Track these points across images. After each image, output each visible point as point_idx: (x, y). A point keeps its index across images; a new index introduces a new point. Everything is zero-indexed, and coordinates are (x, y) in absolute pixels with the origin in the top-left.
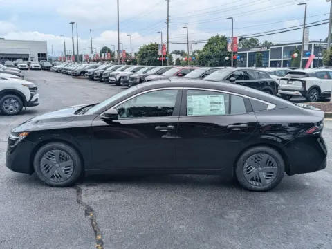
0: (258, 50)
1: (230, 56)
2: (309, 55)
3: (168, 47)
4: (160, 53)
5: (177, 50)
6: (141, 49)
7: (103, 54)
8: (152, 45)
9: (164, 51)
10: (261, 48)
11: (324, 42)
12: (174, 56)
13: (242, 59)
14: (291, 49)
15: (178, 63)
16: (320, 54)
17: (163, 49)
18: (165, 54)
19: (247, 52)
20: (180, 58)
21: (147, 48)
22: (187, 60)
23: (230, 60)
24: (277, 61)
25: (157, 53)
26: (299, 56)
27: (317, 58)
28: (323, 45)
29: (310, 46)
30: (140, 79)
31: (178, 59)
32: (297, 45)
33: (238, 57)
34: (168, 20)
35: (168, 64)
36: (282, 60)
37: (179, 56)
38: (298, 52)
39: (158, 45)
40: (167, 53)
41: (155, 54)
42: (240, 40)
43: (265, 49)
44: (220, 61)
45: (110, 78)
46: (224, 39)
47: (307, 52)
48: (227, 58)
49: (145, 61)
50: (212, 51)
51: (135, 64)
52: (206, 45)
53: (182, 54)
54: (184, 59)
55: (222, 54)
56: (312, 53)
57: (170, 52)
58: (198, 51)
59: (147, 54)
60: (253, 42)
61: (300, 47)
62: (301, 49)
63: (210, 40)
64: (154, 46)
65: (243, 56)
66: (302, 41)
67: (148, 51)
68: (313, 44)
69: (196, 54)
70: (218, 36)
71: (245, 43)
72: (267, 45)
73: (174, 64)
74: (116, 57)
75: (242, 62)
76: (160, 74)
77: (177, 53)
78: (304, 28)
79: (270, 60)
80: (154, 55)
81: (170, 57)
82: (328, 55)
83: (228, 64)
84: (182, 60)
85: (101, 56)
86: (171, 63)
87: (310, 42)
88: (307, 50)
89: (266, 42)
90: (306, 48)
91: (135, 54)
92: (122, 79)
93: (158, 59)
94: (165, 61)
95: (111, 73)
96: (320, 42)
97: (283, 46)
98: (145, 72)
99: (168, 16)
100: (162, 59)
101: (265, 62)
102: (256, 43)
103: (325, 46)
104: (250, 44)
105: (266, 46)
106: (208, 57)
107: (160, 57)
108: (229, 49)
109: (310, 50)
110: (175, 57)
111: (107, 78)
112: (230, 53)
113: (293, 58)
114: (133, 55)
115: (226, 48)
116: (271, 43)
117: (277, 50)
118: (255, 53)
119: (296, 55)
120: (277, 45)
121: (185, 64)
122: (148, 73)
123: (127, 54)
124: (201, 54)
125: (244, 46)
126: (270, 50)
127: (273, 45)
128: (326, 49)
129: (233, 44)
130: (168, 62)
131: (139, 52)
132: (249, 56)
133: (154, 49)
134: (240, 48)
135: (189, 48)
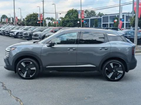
0: (96, 17)
1: (80, 21)
2: (123, 21)
3: (43, 16)
4: (39, 19)
6: (27, 16)
7: (3, 19)
8: (34, 14)
9: (42, 18)
10: (97, 16)
11: (131, 13)
13: (86, 23)
14: (113, 17)
15: (50, 25)
16: (129, 20)
17: (40, 16)
18: (42, 20)
19: (90, 19)
20: (51, 22)
21: (31, 16)
22: (55, 23)
23: (80, 23)
24: (106, 24)
25: (37, 18)
26: (118, 21)
27: (127, 22)
28: (130, 15)
29: (123, 16)
30: (30, 34)
31: (50, 22)
32: (117, 15)
33: (85, 21)
35: (44, 25)
36: (109, 23)
37: (50, 21)
39: (37, 14)
40: (43, 18)
42: (85, 12)
43: (99, 17)
44: (74, 24)
45: (10, 34)
46: (76, 11)
48: (78, 22)
49: (30, 23)
50: (70, 18)
51: (24, 25)
52: (66, 15)
53: (52, 19)
54: (53, 22)
55: (75, 20)
56: (125, 20)
57: (45, 18)
58: (62, 18)
59: (31, 19)
60: (92, 13)
61: (118, 16)
63: (68, 12)
67: (32, 17)
68: (125, 14)
69: (60, 19)
70: (73, 10)
71: (88, 13)
72: (100, 15)
73: (47, 25)
74: (11, 21)
75: (86, 24)
76: (41, 31)
77: (49, 19)
78: (120, 6)
79: (102, 23)
80: (35, 20)
81: (45, 21)
83: (79, 25)
84: (52, 23)
86: (46, 25)
87: (123, 13)
89: (100, 13)
90: (121, 17)
91: (24, 19)
92: (19, 34)
93: (38, 22)
94: (42, 24)
95: (11, 31)
96: (129, 13)
97: (109, 16)
101: (100, 24)
102: (94, 13)
103: (131, 16)
106: (68, 21)
107: (39, 21)
108: (80, 18)
109: (123, 18)
110: (47, 22)
111: (9, 34)
113: (115, 22)
114: (22, 20)
115: (78, 16)
116: (102, 14)
117: (106, 18)
118: (94, 19)
119: (116, 20)
120: (106, 15)
121: (55, 26)
123: (18, 20)
124: (63, 20)
125: (87, 15)
126: (102, 18)
127: (103, 15)
128: (131, 17)
129: (81, 14)
130: (44, 24)
131: (26, 18)
133: (35, 16)
134: (85, 16)
135: (56, 16)
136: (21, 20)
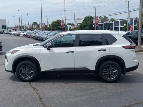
0: (108, 22)
2: (132, 25)
3: (65, 22)
4: (61, 25)
5: (70, 23)
7: (34, 25)
11: (138, 18)
14: (123, 22)
17: (63, 22)
19: (103, 23)
21: (55, 22)
23: (95, 27)
24: (117, 28)
26: (126, 25)
31: (70, 27)
32: (126, 20)
34: (65, 9)
35: (65, 30)
36: (119, 27)
37: (71, 26)
39: (60, 21)
40: (65, 24)
42: (99, 18)
43: (111, 22)
46: (92, 17)
49: (55, 28)
50: (86, 23)
52: (83, 20)
54: (73, 27)
55: (91, 24)
57: (66, 24)
58: (80, 23)
59: (55, 25)
62: (127, 22)
65: (101, 25)
66: (127, 18)
68: (133, 19)
70: (89, 16)
71: (102, 19)
72: (112, 20)
73: (69, 29)
74: (40, 27)
75: (101, 28)
77: (70, 24)
78: (128, 12)
79: (114, 27)
80: (58, 25)
81: (66, 26)
85: (33, 26)
86: (67, 29)
89: (112, 18)
90: (129, 21)
93: (61, 27)
94: (64, 28)
97: (120, 20)
99: (65, 7)
101: (112, 28)
102: (107, 19)
103: (138, 20)
104: (105, 19)
106: (85, 26)
108: (94, 22)
112: (95, 24)
118: (107, 24)
120: (117, 20)
121: (74, 29)
123: (46, 25)
124: (81, 25)
126: (113, 22)
127: (115, 20)
129: (96, 20)
131: (51, 24)
132: (104, 25)
133: (59, 22)
134: (100, 21)
135: (76, 22)
136: (48, 26)
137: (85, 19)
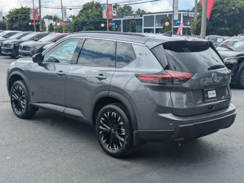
0: (132, 17)
1: (105, 23)
2: (179, 24)
3: (40, 12)
4: (32, 18)
5: (50, 15)
6: (10, 12)
8: (23, 8)
9: (36, 16)
10: (135, 15)
11: (192, 12)
12: (46, 21)
13: (117, 27)
14: (162, 18)
15: (51, 29)
16: (189, 23)
17: (34, 13)
18: (37, 19)
19: (122, 19)
20: (54, 23)
21: (17, 12)
22: (61, 26)
23: (105, 26)
24: (150, 29)
25: (29, 17)
26: (170, 24)
27: (186, 27)
29: (180, 15)
30: (15, 45)
31: (51, 24)
32: (168, 14)
33: (114, 24)
35: (41, 30)
36: (155, 28)
37: (51, 21)
38: (169, 21)
39: (29, 9)
40: (40, 17)
41: (27, 18)
42: (114, 7)
43: (138, 17)
44: (95, 27)
46: (98, 5)
47: (177, 21)
48: (103, 25)
49: (15, 25)
50: (88, 17)
52: (81, 11)
53: (55, 19)
55: (98, 20)
56: (182, 22)
57: (42, 17)
58: (73, 17)
59: (17, 18)
60: (127, 9)
61: (170, 16)
62: (171, 18)
63: (85, 6)
64: (25, 9)
65: (118, 23)
66: (172, 10)
67: (19, 15)
68: (182, 13)
69: (71, 19)
70: (92, 3)
71: (119, 10)
72: (141, 13)
73: (47, 29)
75: (117, 29)
76: (36, 41)
77: (49, 18)
79: (143, 28)
80: (24, 19)
81: (43, 23)
82: (195, 24)
84: (56, 25)
86: (44, 29)
87: (179, 11)
88: (177, 19)
89: (139, 9)
90: (176, 17)
91: (4, 18)
93: (30, 24)
94: (38, 27)
96: (188, 11)
97: (155, 15)
98: (19, 38)
100: (34, 24)
102: (130, 10)
103: (192, 16)
104: (124, 11)
105: (139, 14)
106: (84, 23)
107: (32, 21)
108: (105, 17)
109: (179, 19)
110: (47, 23)
112: (106, 20)
113: (164, 26)
115: (101, 15)
116: (143, 11)
117: (150, 18)
118: (129, 20)
119: (167, 24)
120: (149, 13)
121: (60, 30)
122: (23, 39)
124: (76, 20)
125: (118, 13)
126: (143, 18)
127: (145, 13)
128: (193, 18)
129: (108, 11)
130: (40, 27)
131: (8, 16)
132: (123, 23)
133: (25, 13)
134: (114, 15)
137: (84, 9)
